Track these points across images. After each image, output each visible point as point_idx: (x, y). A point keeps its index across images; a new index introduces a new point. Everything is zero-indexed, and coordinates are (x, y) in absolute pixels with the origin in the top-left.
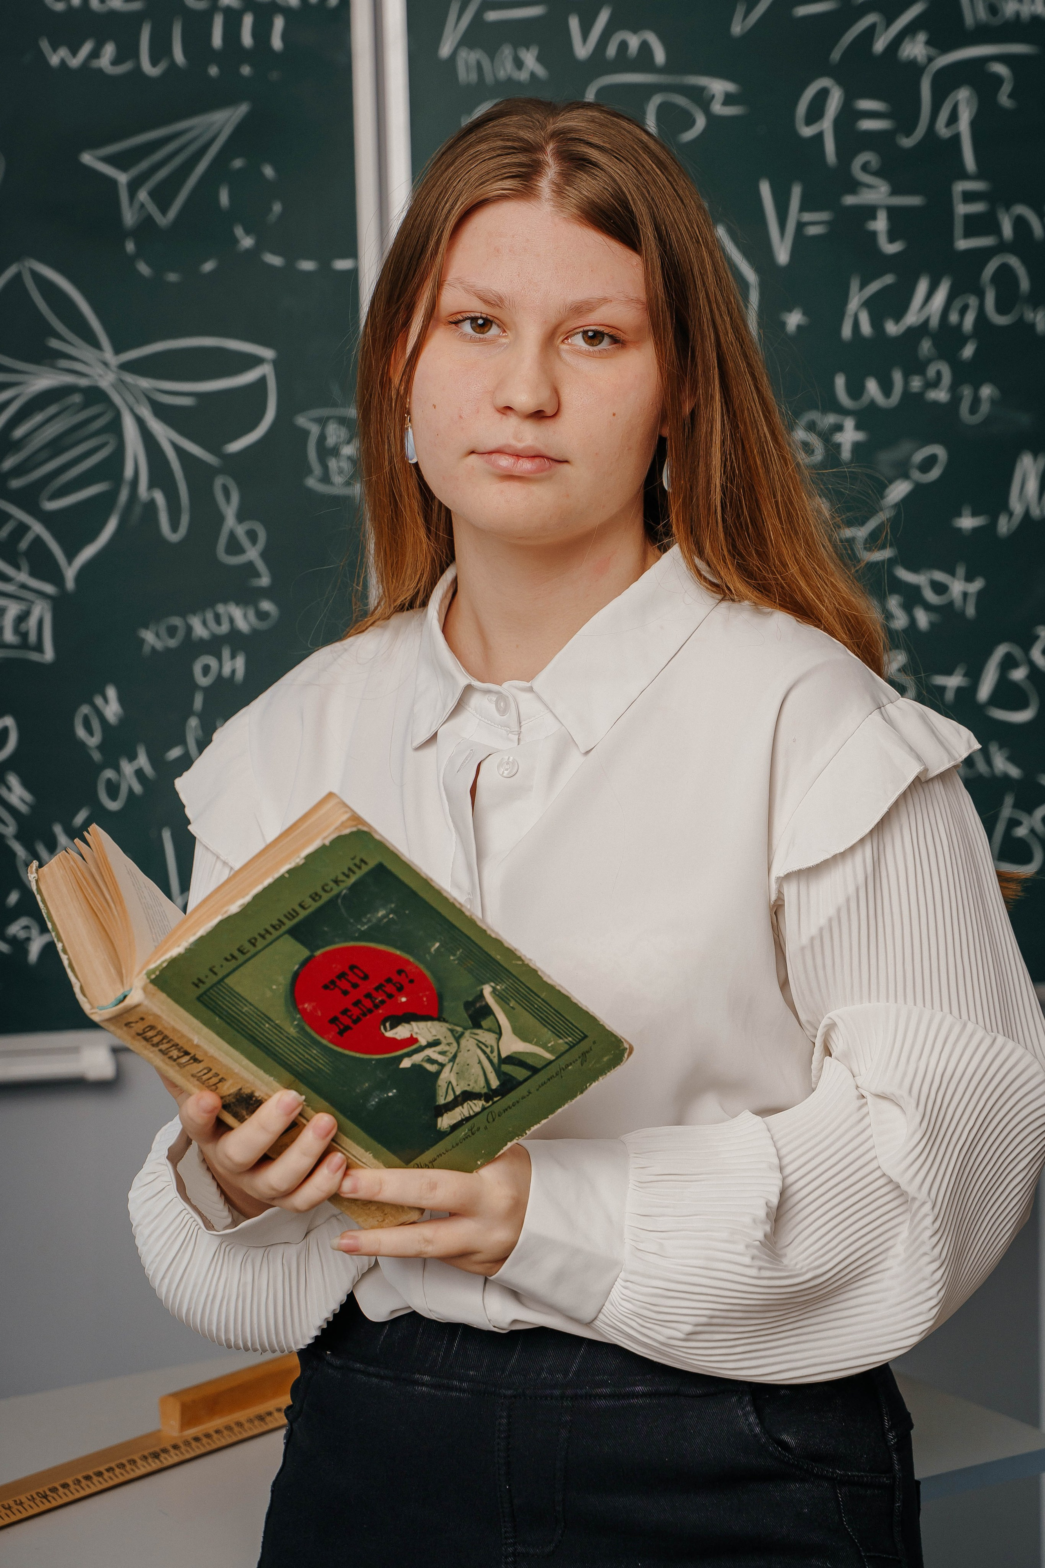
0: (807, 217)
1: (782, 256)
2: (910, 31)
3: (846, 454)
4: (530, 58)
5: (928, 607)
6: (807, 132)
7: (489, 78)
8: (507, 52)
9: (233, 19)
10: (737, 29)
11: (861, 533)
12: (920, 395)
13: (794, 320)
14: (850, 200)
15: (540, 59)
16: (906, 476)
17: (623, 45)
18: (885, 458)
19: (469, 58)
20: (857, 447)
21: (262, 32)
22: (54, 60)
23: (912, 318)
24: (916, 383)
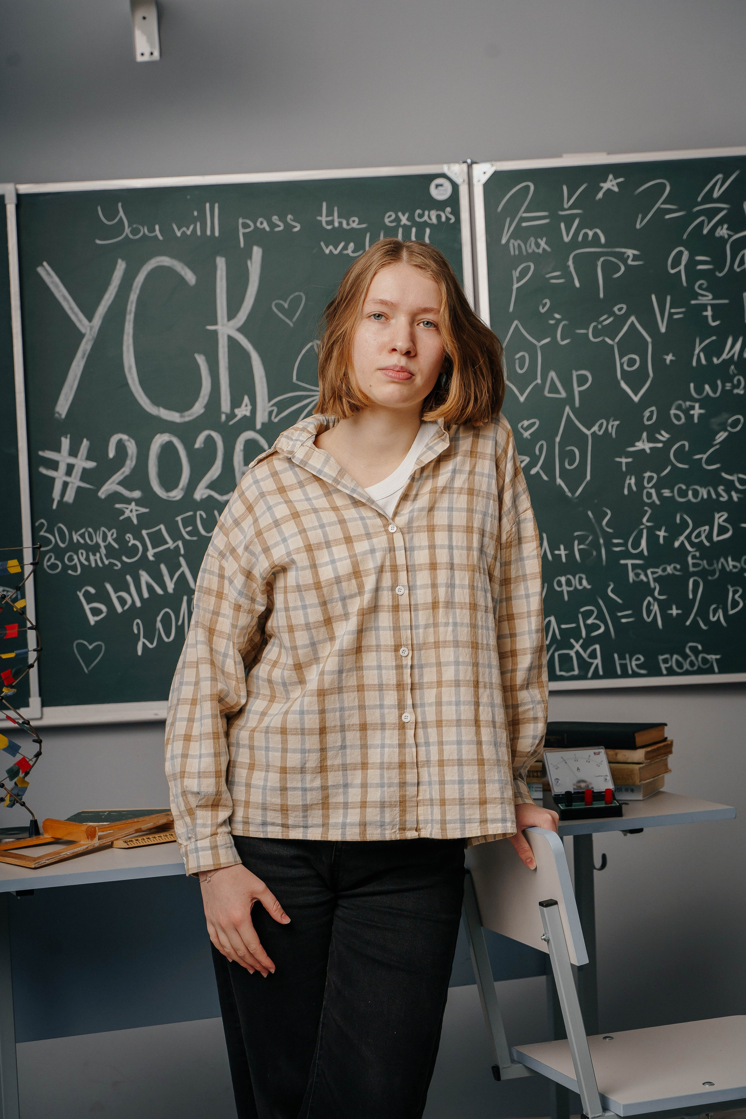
0: (673, 311)
1: (663, 330)
2: (720, 223)
3: (696, 420)
4: (542, 243)
5: (737, 491)
6: (672, 272)
7: (524, 253)
8: (532, 239)
9: (407, 230)
10: (638, 226)
11: (705, 456)
12: (731, 391)
13: (669, 358)
14: (693, 302)
15: (546, 243)
16: (726, 430)
17: (586, 235)
18: (715, 422)
19: (514, 244)
20: (700, 416)
21: (420, 235)
22: (327, 251)
23: (724, 356)
24: (728, 386)
